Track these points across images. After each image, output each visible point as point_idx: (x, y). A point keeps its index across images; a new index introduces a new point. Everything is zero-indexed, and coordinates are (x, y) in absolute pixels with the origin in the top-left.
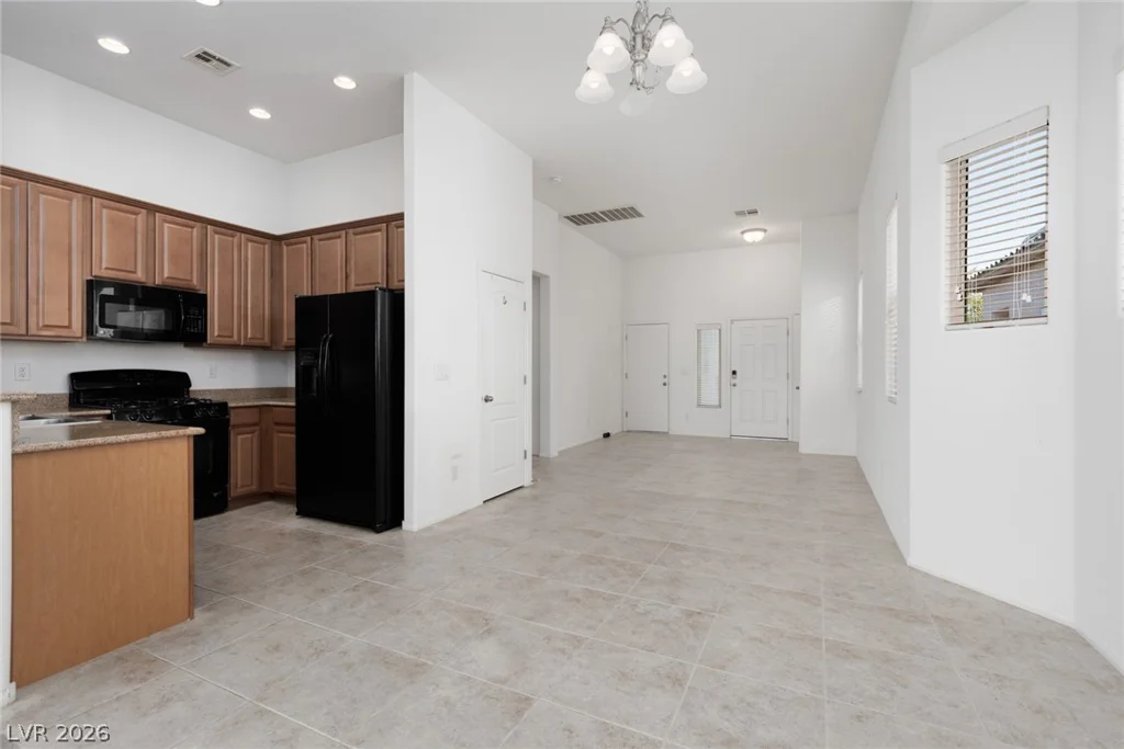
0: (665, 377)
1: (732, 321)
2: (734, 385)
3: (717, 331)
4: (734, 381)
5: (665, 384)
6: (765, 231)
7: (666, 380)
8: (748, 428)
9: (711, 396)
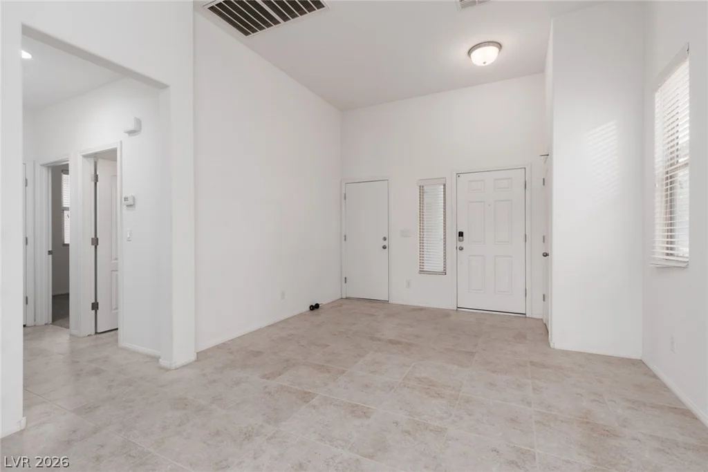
0: (385, 239)
1: (458, 175)
2: (461, 249)
3: (442, 187)
4: (460, 244)
5: (384, 247)
6: (500, 46)
7: (385, 243)
8: (476, 299)
9: (435, 261)
